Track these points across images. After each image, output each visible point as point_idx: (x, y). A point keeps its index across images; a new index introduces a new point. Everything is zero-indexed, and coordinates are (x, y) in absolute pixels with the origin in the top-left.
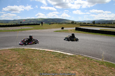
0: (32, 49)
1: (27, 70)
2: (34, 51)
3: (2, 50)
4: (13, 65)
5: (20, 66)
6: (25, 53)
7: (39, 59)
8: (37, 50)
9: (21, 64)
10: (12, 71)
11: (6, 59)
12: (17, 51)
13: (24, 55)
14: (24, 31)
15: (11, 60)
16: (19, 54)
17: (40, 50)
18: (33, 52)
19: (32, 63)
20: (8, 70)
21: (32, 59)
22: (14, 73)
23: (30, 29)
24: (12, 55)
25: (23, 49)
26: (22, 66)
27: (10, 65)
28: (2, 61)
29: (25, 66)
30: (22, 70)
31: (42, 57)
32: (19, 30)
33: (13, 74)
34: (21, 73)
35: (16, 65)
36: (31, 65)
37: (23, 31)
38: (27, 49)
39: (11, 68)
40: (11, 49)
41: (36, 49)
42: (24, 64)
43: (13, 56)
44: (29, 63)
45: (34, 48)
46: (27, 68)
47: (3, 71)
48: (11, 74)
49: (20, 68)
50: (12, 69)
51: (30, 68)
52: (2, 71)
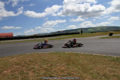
1: (72, 70)
7: (88, 61)
9: (64, 64)
10: (52, 69)
13: (66, 57)
15: (51, 60)
16: (59, 56)
19: (78, 64)
20: (48, 68)
22: (55, 71)
26: (65, 66)
27: (50, 64)
28: (41, 60)
30: (66, 70)
32: (57, 39)
35: (58, 64)
37: (61, 40)
39: (51, 67)
40: (50, 53)
42: (67, 65)
43: (53, 58)
46: (71, 68)
47: (42, 68)
48: (52, 72)
49: (63, 67)
51: (76, 69)
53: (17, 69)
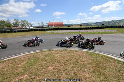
0: (108, 57)
2: (110, 59)
3: (79, 51)
4: (83, 69)
5: (89, 72)
6: (99, 59)
7: (114, 72)
8: (114, 59)
9: (90, 71)
10: (79, 74)
11: (79, 60)
12: (91, 55)
13: (97, 61)
14: (104, 34)
15: (82, 63)
16: (92, 59)
17: (118, 60)
18: (108, 60)
19: (103, 74)
20: (77, 72)
21: (105, 69)
22: (81, 77)
23: (112, 33)
24: (85, 58)
25: (98, 54)
26: (91, 73)
27: (80, 68)
28: (75, 61)
29: (93, 74)
30: (89, 78)
31: (119, 71)
33: (79, 78)
34: (87, 80)
35: (86, 69)
36: (101, 76)
38: (103, 55)
39: (80, 71)
40: (86, 52)
41: (114, 57)
42: (93, 72)
43: (86, 60)
44: (99, 73)
45: (111, 56)
46: (94, 77)
49: (88, 74)
50: (80, 73)
51: (98, 79)
52: (72, 71)
53: (57, 67)
